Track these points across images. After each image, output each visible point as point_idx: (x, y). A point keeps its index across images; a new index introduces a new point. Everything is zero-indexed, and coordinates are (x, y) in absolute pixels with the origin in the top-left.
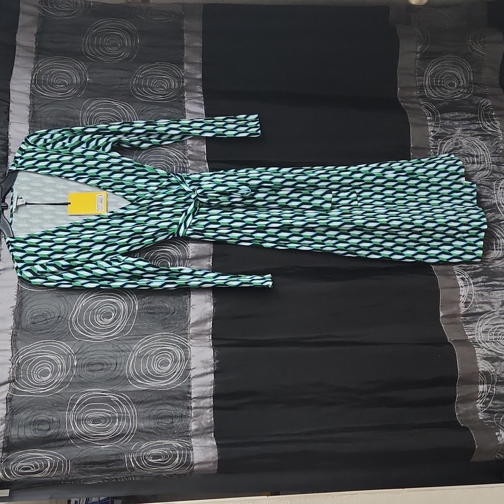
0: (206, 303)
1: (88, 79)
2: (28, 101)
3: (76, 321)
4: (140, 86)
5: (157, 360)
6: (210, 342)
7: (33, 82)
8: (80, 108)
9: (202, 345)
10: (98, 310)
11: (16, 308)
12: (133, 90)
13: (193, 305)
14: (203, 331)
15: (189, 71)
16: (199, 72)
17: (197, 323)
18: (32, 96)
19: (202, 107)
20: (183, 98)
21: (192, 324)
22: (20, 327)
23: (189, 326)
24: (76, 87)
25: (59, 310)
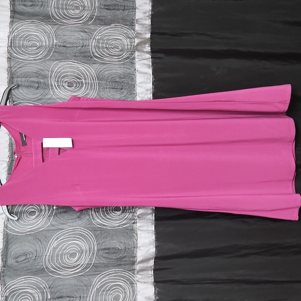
0: (149, 245)
1: (55, 41)
2: (6, 65)
3: (49, 260)
4: (99, 48)
5: (111, 295)
6: (152, 277)
7: (9, 44)
8: (48, 69)
9: (146, 281)
10: (66, 251)
11: (3, 249)
12: (93, 52)
13: (140, 247)
14: (147, 267)
15: (140, 32)
16: (147, 32)
17: (142, 262)
18: (9, 59)
19: (150, 68)
20: (134, 58)
21: (138, 262)
22: (6, 265)
23: (136, 263)
24: (46, 49)
25: (36, 251)
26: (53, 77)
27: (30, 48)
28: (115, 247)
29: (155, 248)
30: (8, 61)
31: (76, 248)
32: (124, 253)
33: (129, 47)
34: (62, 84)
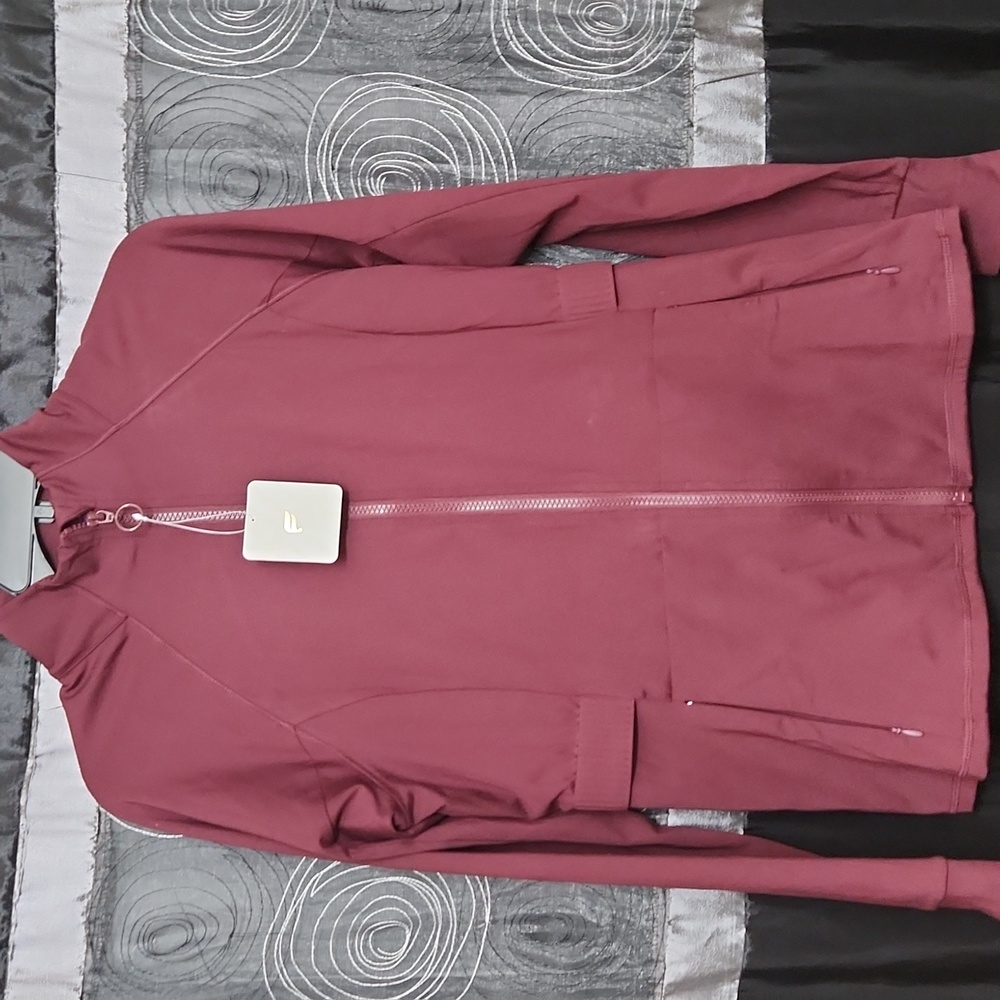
0: (720, 915)
2: (121, 90)
3: (286, 954)
4: (529, 16)
8: (303, 113)
10: (359, 921)
11: (94, 898)
12: (501, 40)
13: (677, 918)
17: (686, 985)
18: (135, 62)
19: (757, 117)
20: (685, 72)
21: (670, 985)
22: (105, 967)
23: (658, 990)
24: (294, 19)
25: (233, 910)
26: (322, 149)
27: (225, 15)
28: (567, 912)
29: (744, 930)
30: (127, 70)
31: (405, 908)
32: (609, 943)
33: (666, 14)
34: (363, 183)
